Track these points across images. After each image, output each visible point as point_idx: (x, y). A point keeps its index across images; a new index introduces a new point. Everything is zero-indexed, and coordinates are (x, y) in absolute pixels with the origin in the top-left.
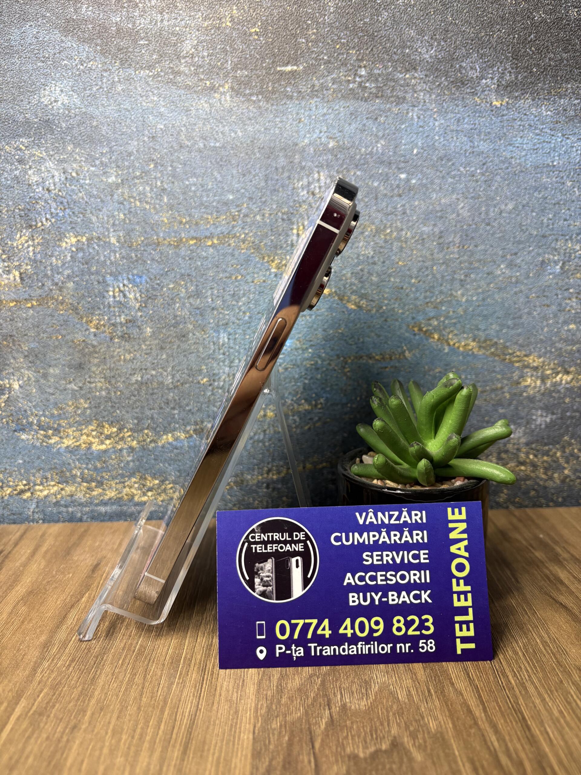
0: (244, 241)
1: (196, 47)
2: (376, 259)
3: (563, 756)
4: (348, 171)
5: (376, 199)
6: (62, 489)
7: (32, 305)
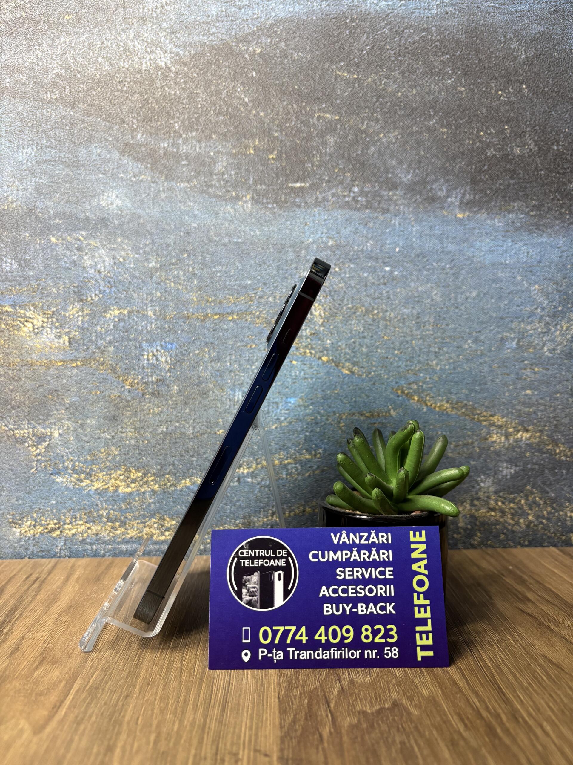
0: (258, 317)
1: (226, 168)
2: (366, 334)
3: (532, 711)
4: (344, 264)
5: (366, 286)
6: (89, 528)
7: (77, 366)
